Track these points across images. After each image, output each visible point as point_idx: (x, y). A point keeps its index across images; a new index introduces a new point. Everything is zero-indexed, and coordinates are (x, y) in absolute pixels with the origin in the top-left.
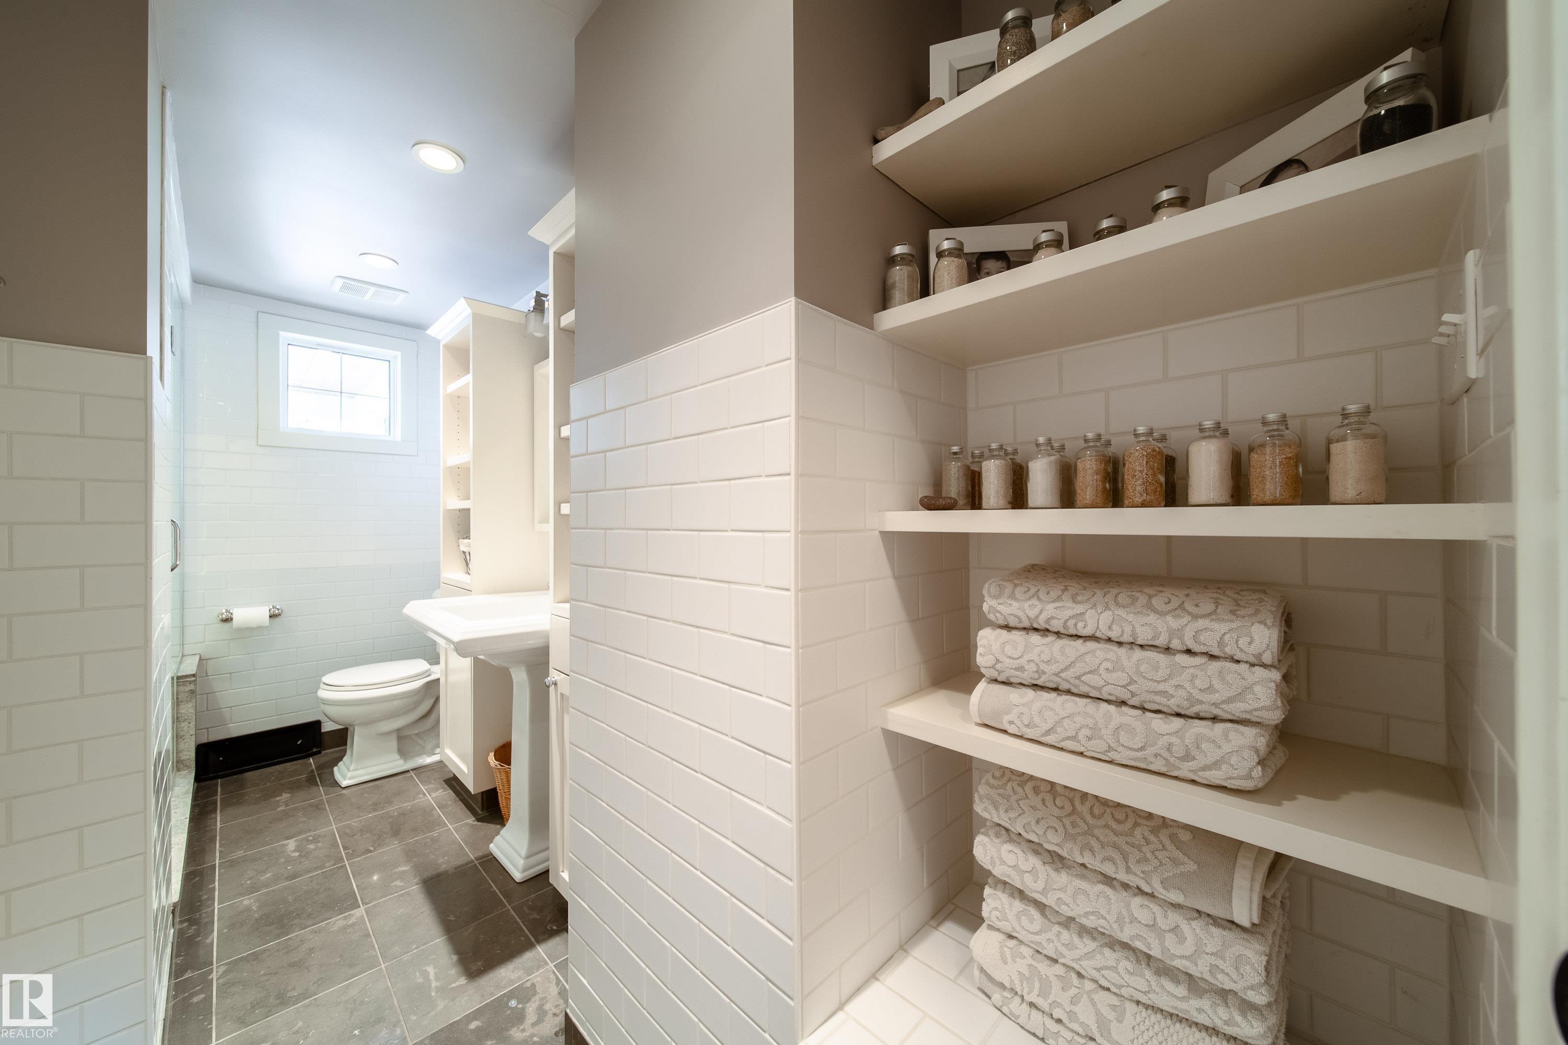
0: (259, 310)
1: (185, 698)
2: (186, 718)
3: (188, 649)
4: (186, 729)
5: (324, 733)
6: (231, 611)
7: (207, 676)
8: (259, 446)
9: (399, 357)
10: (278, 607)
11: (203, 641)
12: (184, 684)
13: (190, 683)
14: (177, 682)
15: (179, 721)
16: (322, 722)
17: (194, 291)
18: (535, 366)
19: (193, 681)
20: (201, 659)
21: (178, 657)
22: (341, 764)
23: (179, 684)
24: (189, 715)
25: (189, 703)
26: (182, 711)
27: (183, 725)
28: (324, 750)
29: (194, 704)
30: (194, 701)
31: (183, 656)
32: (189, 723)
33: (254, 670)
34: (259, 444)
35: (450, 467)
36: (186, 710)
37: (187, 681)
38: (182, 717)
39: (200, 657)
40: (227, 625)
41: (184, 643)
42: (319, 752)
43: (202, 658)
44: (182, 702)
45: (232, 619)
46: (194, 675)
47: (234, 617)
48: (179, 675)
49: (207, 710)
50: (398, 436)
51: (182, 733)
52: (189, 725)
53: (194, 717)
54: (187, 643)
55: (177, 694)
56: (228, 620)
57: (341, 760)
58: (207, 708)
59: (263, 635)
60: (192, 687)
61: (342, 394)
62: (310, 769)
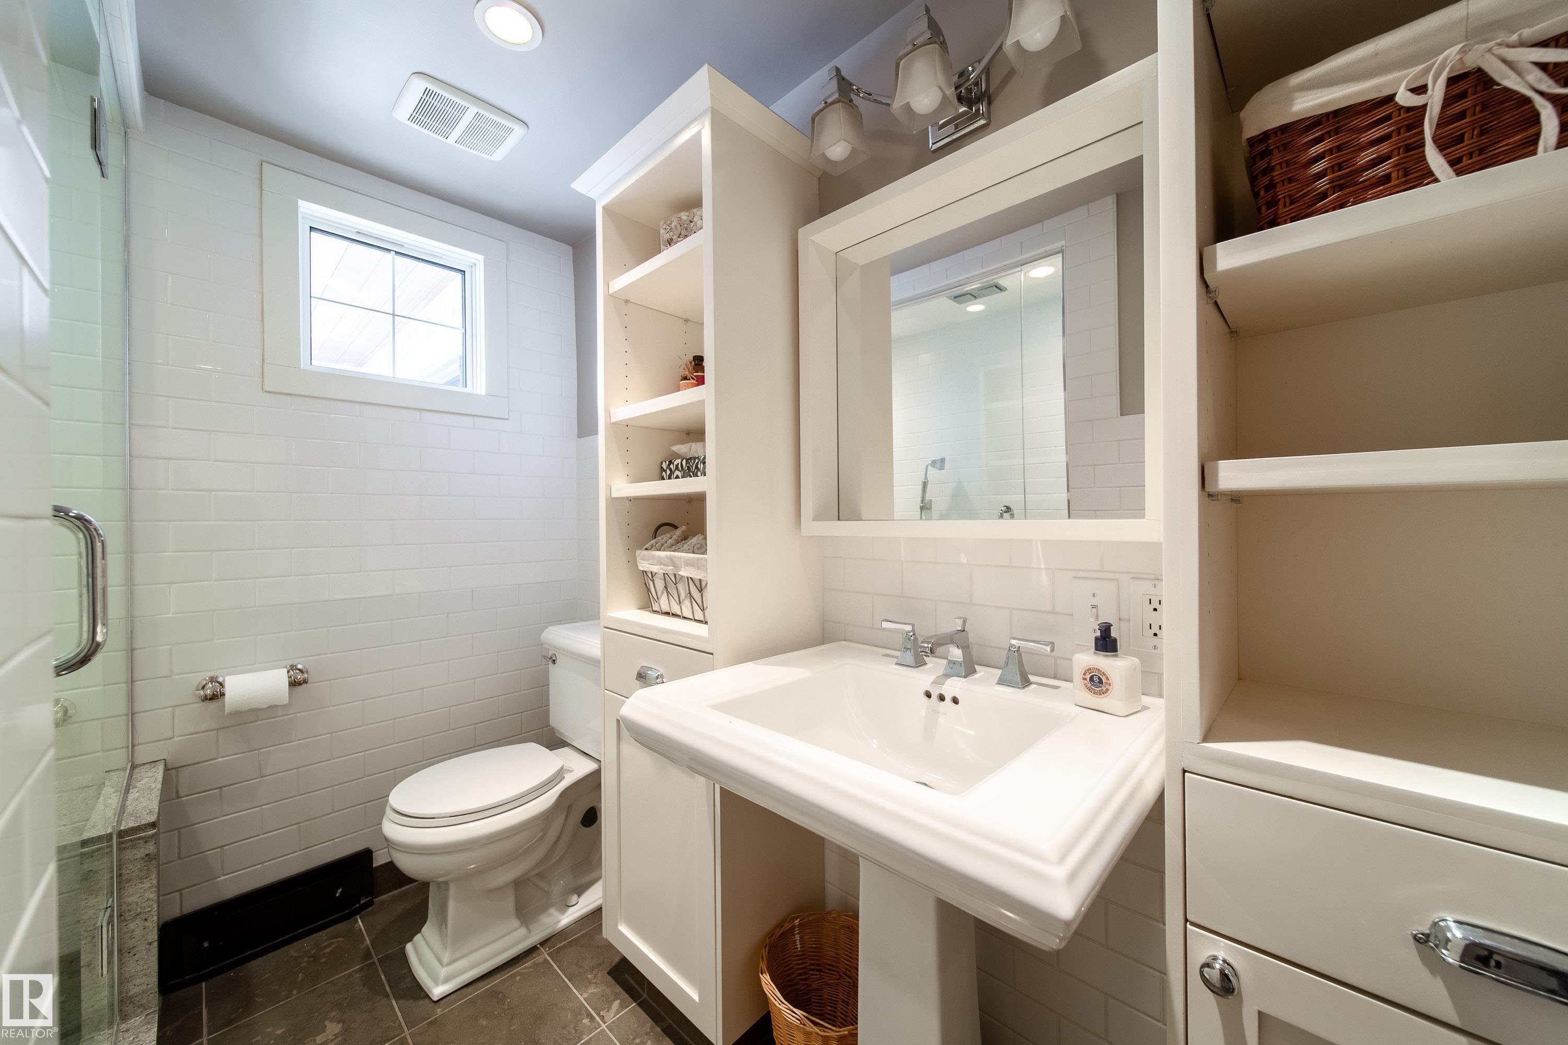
0: (264, 158)
1: (137, 872)
2: (139, 910)
3: (143, 754)
4: (138, 933)
5: (377, 867)
6: (220, 680)
7: (178, 797)
8: (266, 392)
9: (482, 261)
10: (300, 667)
11: (171, 736)
12: (134, 845)
13: (146, 840)
14: (119, 844)
15: (125, 920)
16: (373, 851)
17: (147, 110)
18: (800, 231)
19: (153, 836)
20: (167, 769)
21: (125, 769)
22: (418, 938)
23: (124, 846)
24: (144, 905)
25: (145, 881)
26: (129, 900)
27: (132, 926)
28: (376, 897)
29: (155, 882)
30: (154, 876)
31: (133, 767)
32: (146, 920)
33: (262, 777)
34: (267, 388)
35: (615, 424)
36: (138, 895)
37: (139, 839)
38: (130, 911)
39: (166, 765)
40: (213, 705)
41: (136, 742)
42: (370, 903)
43: (169, 766)
44: (129, 880)
45: (223, 695)
46: (153, 825)
47: (228, 690)
48: (122, 828)
49: (180, 858)
50: (479, 385)
51: (131, 943)
52: (146, 924)
53: (155, 906)
54: (141, 742)
55: (120, 867)
56: (217, 696)
57: (419, 931)
58: (179, 853)
59: (276, 717)
60: (151, 848)
61: (396, 313)
62: (362, 947)
